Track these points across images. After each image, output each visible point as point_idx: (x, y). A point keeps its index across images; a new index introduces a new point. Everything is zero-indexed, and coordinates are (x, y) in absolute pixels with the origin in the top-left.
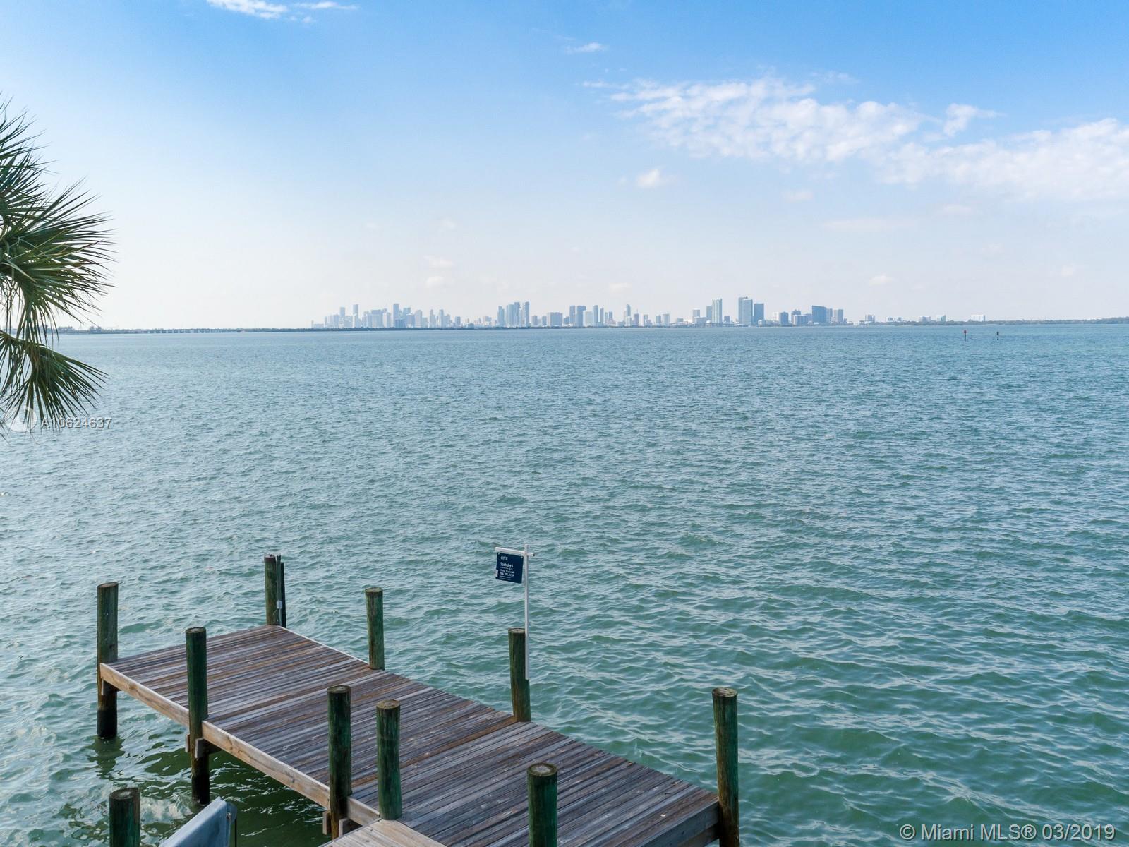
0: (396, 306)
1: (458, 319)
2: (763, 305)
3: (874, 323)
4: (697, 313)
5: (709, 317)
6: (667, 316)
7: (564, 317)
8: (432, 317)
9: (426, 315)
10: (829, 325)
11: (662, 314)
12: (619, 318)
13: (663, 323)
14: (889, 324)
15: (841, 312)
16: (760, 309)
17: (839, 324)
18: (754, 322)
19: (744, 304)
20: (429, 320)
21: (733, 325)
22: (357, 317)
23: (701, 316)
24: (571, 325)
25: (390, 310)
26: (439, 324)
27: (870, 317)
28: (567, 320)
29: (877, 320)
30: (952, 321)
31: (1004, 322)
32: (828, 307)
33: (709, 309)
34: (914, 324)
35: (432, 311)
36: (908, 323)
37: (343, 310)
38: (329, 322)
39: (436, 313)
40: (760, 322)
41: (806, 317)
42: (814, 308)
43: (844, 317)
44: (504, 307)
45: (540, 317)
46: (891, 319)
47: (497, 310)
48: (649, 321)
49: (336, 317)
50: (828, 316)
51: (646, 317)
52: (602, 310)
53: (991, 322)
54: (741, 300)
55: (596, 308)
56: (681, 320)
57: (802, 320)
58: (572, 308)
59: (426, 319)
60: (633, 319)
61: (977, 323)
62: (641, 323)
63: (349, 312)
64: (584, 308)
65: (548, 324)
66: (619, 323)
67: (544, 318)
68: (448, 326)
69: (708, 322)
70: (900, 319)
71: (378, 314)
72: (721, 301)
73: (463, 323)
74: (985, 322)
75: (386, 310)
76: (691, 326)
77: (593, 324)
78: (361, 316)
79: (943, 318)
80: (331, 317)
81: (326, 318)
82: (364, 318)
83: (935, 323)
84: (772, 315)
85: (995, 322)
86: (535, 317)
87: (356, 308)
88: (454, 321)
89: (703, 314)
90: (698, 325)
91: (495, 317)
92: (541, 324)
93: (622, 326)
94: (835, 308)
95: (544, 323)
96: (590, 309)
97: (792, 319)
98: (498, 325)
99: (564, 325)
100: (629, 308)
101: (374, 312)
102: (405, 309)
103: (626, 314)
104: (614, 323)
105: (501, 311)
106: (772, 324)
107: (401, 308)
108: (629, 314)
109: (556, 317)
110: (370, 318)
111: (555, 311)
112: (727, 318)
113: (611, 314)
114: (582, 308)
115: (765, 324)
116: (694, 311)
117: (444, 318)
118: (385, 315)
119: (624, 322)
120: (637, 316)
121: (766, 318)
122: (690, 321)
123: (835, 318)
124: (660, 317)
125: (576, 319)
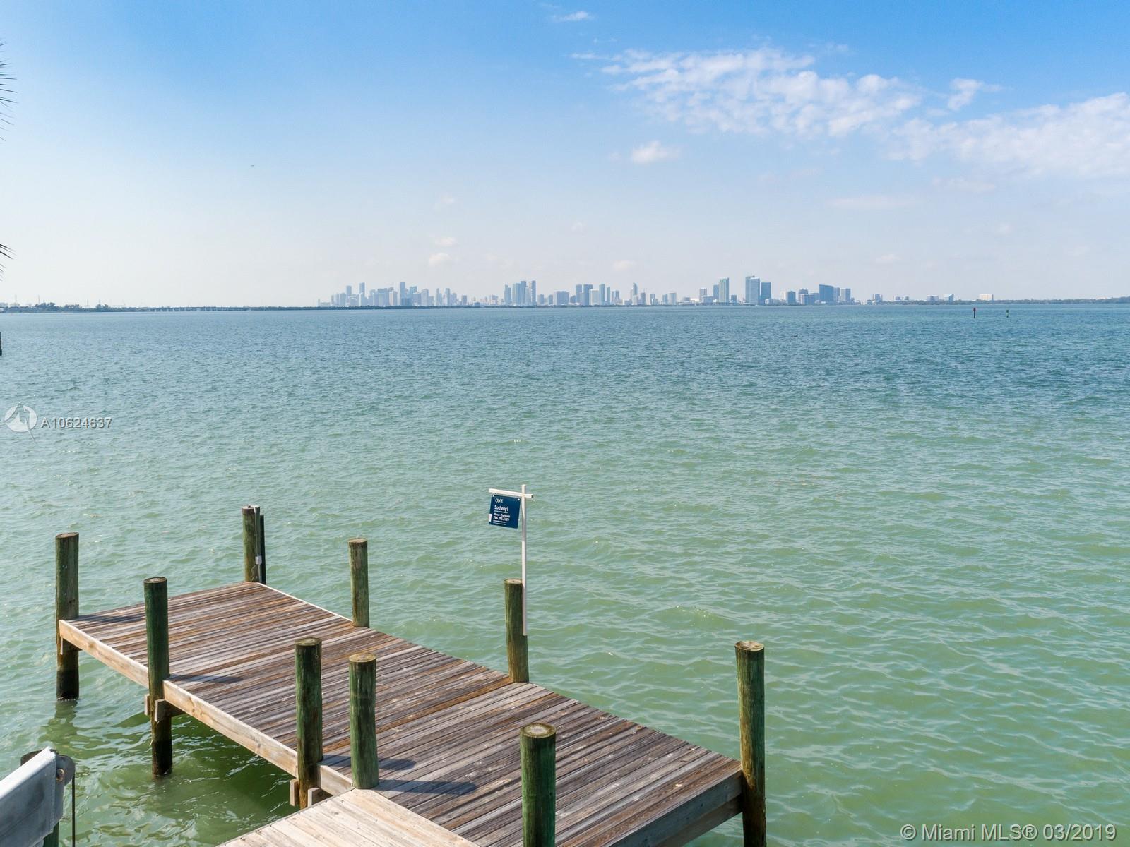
0: (402, 285)
1: (465, 298)
2: (770, 284)
3: (881, 302)
4: (704, 291)
5: (716, 296)
6: (674, 295)
7: (571, 296)
8: (439, 295)
9: (432, 293)
10: (836, 304)
11: (668, 293)
12: (625, 297)
13: (670, 302)
14: (896, 303)
15: (848, 291)
16: (767, 288)
17: (847, 303)
18: (761, 302)
19: (751, 283)
20: (435, 299)
21: (740, 304)
22: (363, 295)
23: (708, 296)
24: (578, 304)
25: (397, 289)
26: (445, 302)
27: (878, 297)
28: (573, 299)
29: (884, 300)
30: (960, 301)
31: (1012, 301)
32: (835, 286)
33: (716, 288)
34: (922, 303)
35: (438, 290)
36: (916, 302)
37: (349, 288)
38: (335, 300)
39: (443, 292)
40: (767, 301)
41: (813, 296)
42: (822, 287)
43: (852, 296)
44: (511, 286)
45: (546, 296)
46: (899, 298)
47: (504, 289)
48: (655, 300)
49: (343, 295)
50: (835, 295)
51: (652, 296)
52: (609, 289)
53: (999, 302)
54: (748, 280)
55: (603, 286)
56: (688, 299)
57: (809, 299)
58: (579, 287)
59: (432, 298)
60: (640, 298)
61: (986, 302)
62: (648, 302)
63: (356, 291)
64: (591, 287)
65: (555, 302)
66: (626, 302)
67: (551, 297)
68: (455, 304)
69: (715, 301)
70: (907, 298)
71: (384, 292)
72: (728, 280)
73: (470, 302)
74: (993, 302)
75: (392, 289)
76: (698, 305)
77: (600, 303)
78: (367, 295)
79: (952, 297)
80: (338, 296)
81: (332, 297)
82: (371, 297)
83: (943, 302)
84: (779, 294)
85: (1003, 301)
86: (542, 296)
87: (363, 286)
88: (460, 300)
89: (710, 293)
90: (705, 304)
91: (501, 296)
92: (547, 303)
93: (628, 305)
94: (843, 287)
95: (551, 301)
96: (596, 288)
97: (799, 298)
98: (504, 303)
99: (570, 304)
100: (635, 287)
101: (380, 290)
102: (411, 288)
103: (633, 293)
104: (621, 302)
105: (508, 290)
106: (779, 303)
107: (407, 287)
108: (636, 293)
109: (562, 296)
110: (377, 296)
111: (561, 290)
112: (734, 297)
113: (617, 293)
114: (588, 287)
115: (772, 303)
116: (701, 290)
117: (451, 297)
118: (391, 294)
119: (631, 301)
120: (643, 295)
121: (773, 297)
122: (697, 300)
123: (842, 297)
124: (666, 296)
125: (583, 298)
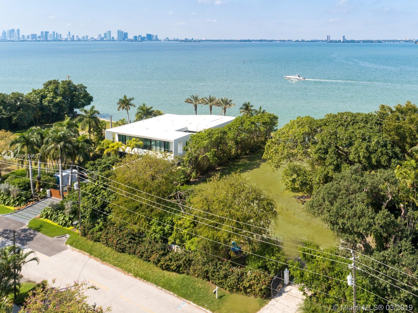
2: (127, 33)
4: (100, 35)
5: (105, 37)
6: (87, 36)
7: (38, 35)
10: (152, 41)
12: (65, 37)
14: (174, 41)
15: (157, 36)
16: (126, 35)
17: (156, 40)
18: (124, 39)
19: (120, 32)
21: (115, 40)
24: (42, 39)
28: (39, 37)
29: (169, 39)
30: (195, 40)
32: (152, 34)
33: (105, 34)
36: (181, 40)
40: (126, 39)
41: (144, 38)
42: (147, 35)
43: (158, 38)
44: (6, 31)
45: (25, 36)
46: (175, 38)
47: (2, 32)
48: (79, 38)
50: (152, 37)
51: (77, 36)
52: (57, 33)
54: (118, 31)
55: (54, 32)
56: (93, 38)
58: (42, 33)
60: (72, 37)
61: (203, 41)
62: (75, 39)
64: (48, 32)
65: (30, 39)
66: (65, 39)
67: (28, 36)
69: (105, 39)
70: (178, 39)
72: (110, 31)
77: (52, 39)
79: (192, 39)
84: (130, 37)
86: (23, 36)
89: (103, 36)
90: (100, 40)
93: (66, 40)
94: (155, 35)
96: (51, 33)
97: (139, 38)
98: (2, 39)
99: (38, 39)
100: (69, 33)
103: (68, 35)
104: (63, 38)
105: (4, 33)
106: (131, 40)
108: (70, 35)
109: (34, 35)
111: (33, 33)
112: (113, 38)
113: (60, 35)
114: (47, 33)
115: (128, 40)
119: (67, 39)
120: (73, 36)
122: (97, 38)
123: (154, 38)
124: (84, 37)
125: (44, 37)
